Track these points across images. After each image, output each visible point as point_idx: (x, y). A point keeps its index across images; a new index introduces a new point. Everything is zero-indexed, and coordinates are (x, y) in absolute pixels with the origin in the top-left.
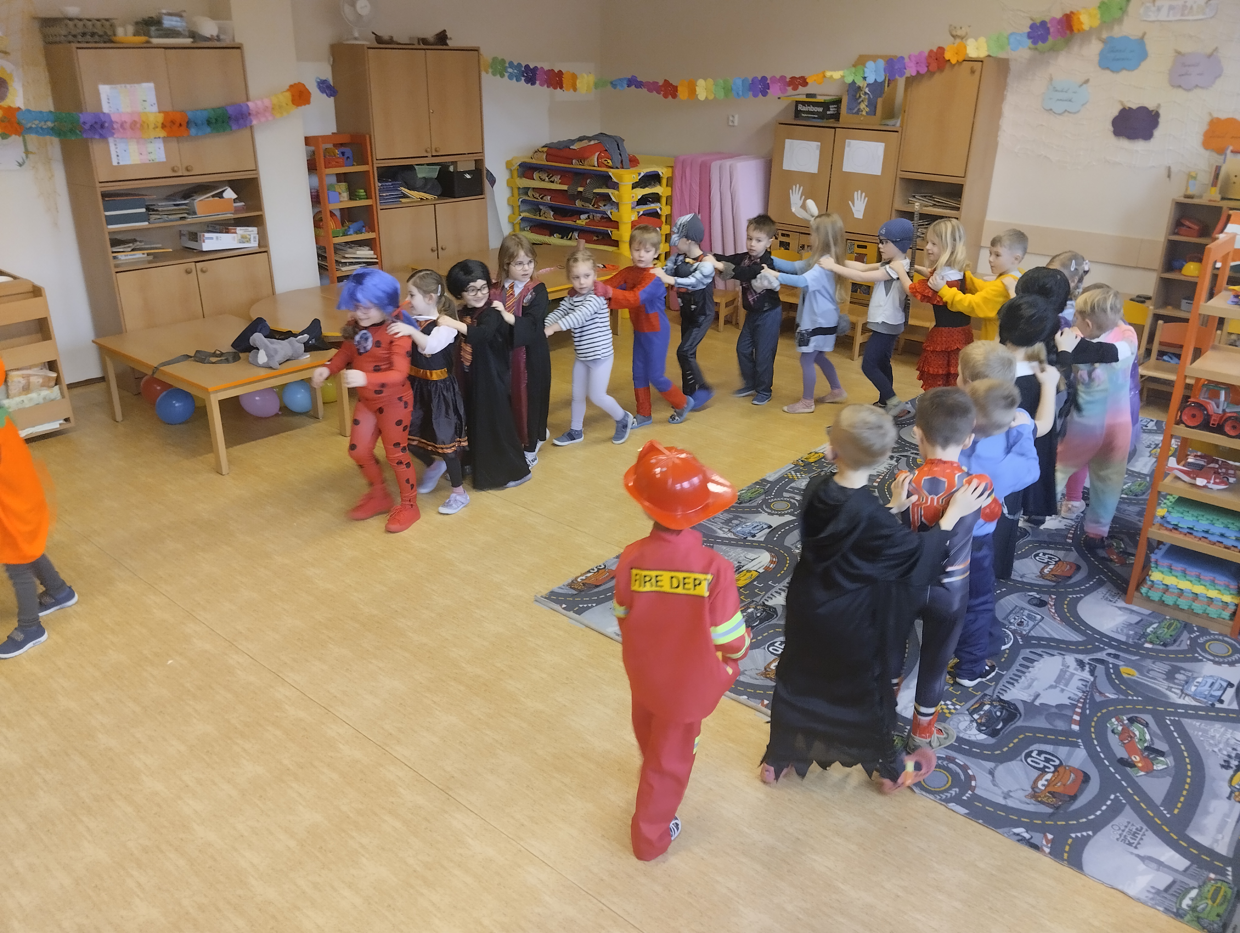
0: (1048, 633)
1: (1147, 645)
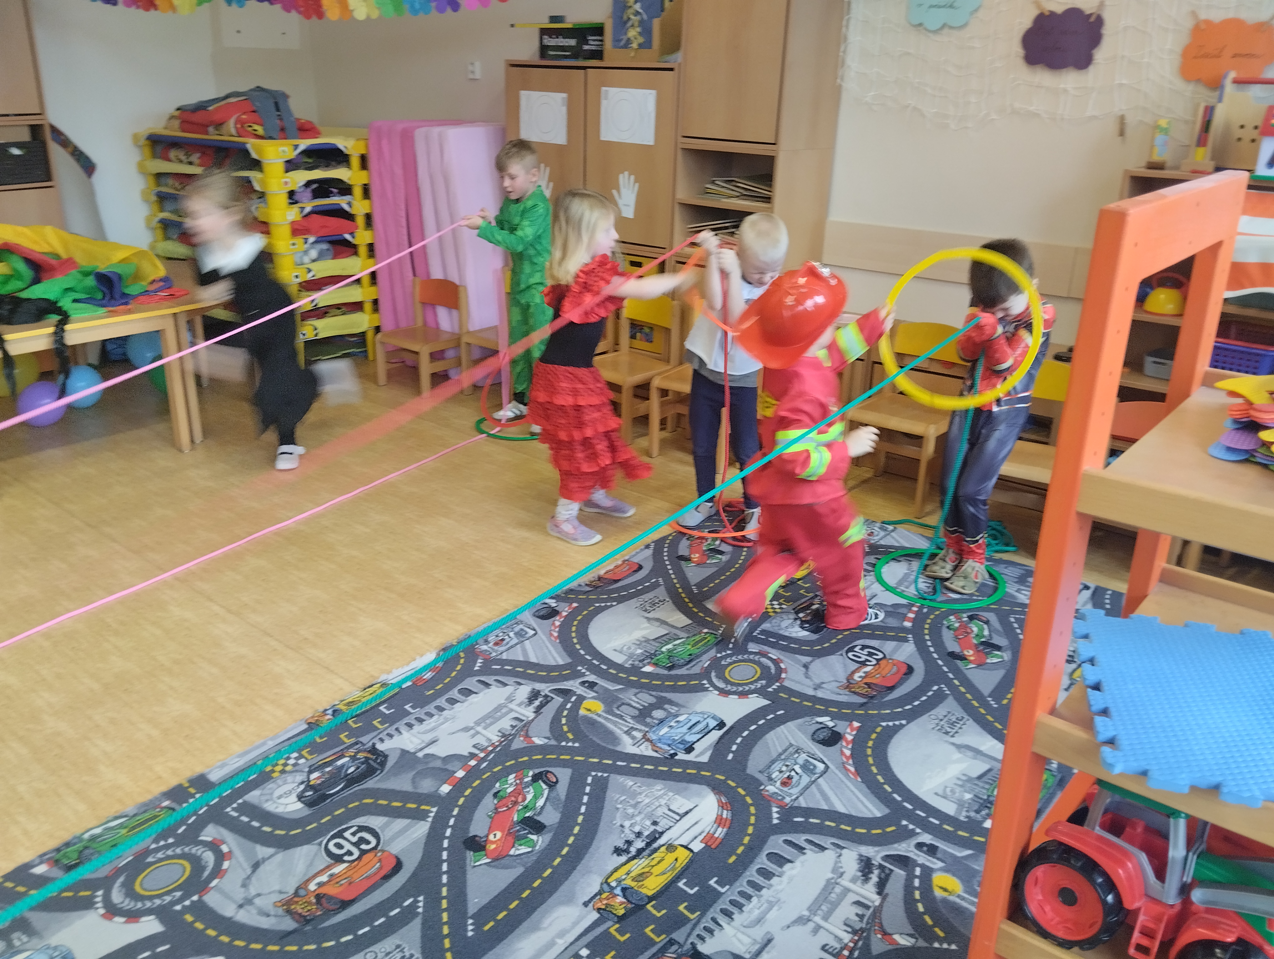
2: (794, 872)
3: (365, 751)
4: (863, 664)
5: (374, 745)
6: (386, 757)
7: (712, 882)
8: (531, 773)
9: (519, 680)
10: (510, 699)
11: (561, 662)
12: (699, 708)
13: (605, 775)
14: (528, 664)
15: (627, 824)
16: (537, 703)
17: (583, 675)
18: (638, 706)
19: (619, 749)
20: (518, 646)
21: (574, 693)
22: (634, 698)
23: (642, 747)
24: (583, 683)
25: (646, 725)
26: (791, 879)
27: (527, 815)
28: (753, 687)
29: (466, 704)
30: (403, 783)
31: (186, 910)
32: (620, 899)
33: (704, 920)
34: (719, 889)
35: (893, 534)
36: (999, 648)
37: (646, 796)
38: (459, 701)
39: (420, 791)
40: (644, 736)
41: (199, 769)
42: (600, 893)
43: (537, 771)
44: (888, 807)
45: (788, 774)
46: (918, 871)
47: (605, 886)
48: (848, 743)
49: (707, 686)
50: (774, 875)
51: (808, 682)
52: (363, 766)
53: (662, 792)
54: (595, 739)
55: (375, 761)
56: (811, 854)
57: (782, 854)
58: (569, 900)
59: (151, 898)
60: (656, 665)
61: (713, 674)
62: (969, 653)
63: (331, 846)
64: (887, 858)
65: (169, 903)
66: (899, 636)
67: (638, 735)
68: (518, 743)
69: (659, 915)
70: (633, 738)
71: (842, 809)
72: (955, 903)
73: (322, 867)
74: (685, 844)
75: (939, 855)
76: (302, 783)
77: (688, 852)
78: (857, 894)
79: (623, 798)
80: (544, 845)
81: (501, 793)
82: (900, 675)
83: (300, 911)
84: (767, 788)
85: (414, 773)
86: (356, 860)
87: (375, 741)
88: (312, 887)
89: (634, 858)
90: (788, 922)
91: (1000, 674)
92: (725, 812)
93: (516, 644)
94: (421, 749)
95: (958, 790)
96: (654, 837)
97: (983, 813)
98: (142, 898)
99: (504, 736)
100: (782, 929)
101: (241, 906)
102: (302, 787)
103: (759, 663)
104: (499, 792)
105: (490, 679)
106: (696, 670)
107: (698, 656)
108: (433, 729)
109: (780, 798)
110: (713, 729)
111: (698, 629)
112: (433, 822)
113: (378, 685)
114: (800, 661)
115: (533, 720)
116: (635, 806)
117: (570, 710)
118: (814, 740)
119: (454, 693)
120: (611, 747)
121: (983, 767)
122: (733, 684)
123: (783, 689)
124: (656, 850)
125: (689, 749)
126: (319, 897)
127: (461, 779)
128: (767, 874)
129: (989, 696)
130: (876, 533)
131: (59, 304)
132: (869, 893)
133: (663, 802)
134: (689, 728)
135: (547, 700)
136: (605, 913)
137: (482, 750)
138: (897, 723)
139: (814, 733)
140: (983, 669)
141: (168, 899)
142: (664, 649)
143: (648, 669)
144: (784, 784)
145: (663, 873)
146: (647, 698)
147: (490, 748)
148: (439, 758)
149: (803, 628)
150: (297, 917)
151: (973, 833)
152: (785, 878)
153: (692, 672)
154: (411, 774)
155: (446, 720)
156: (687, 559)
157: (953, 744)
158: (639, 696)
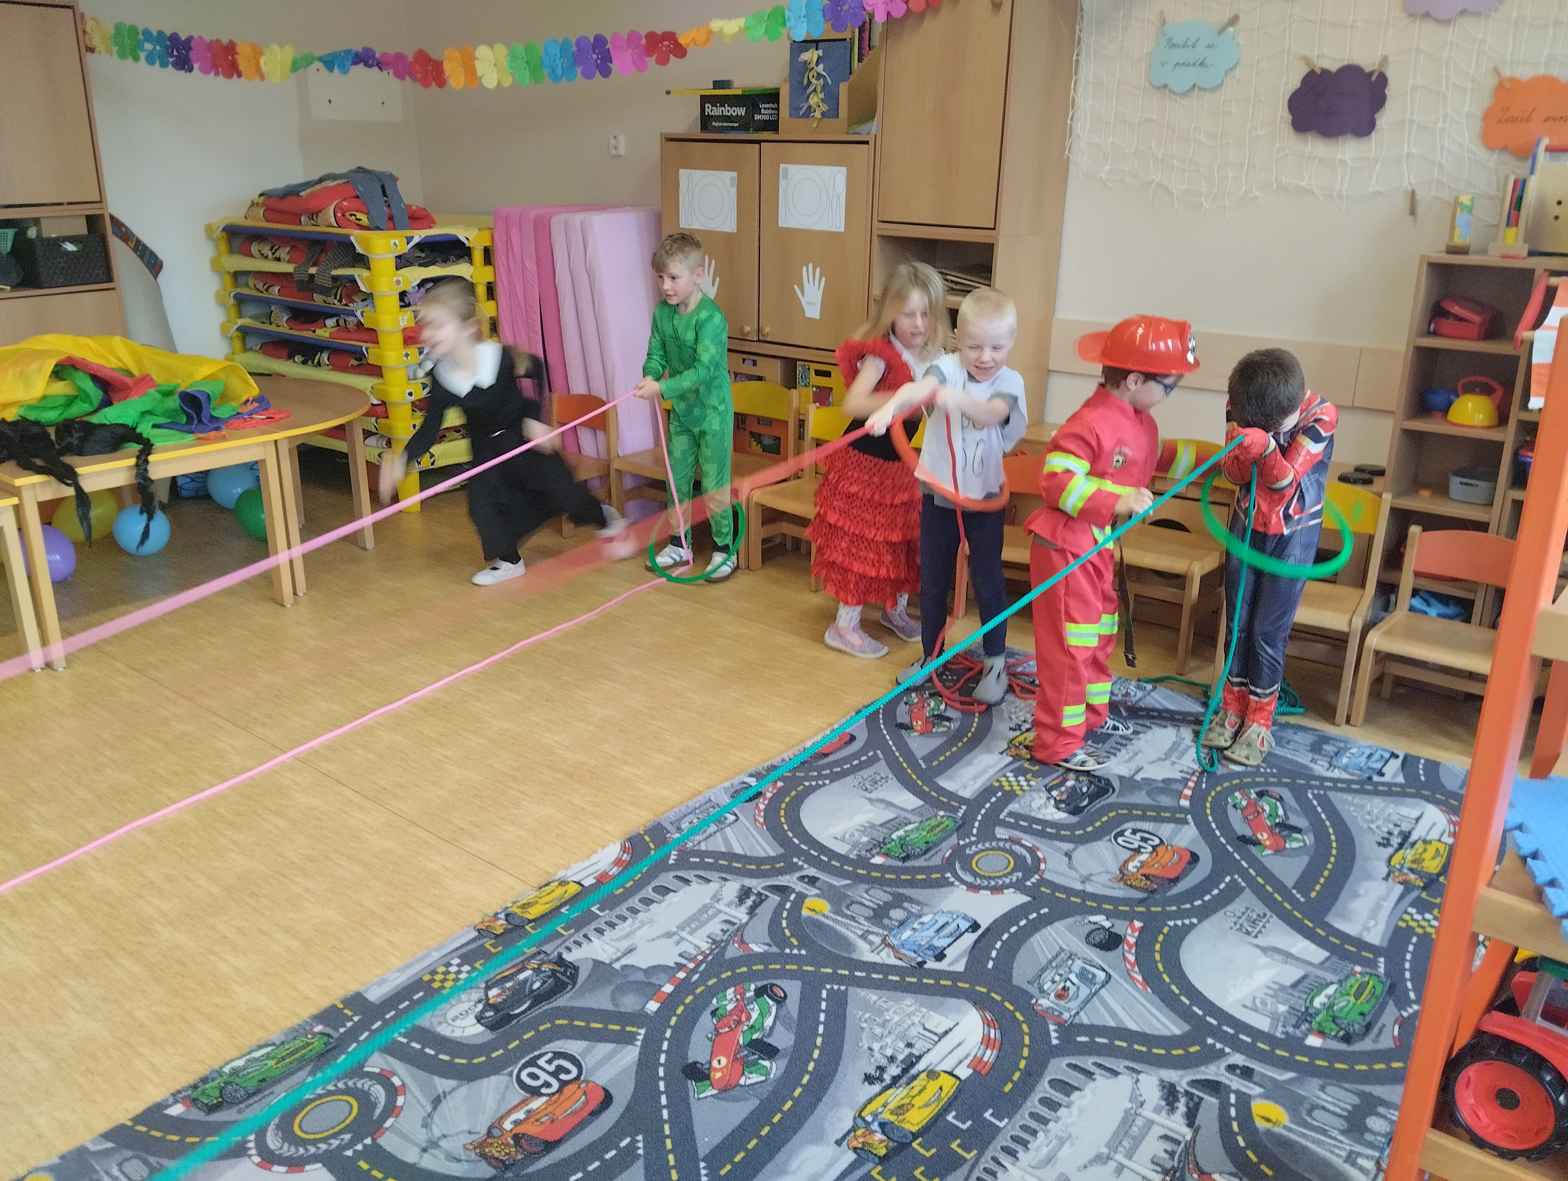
0: (1113, 1014)
1: (1314, 1041)
2: (1084, 1102)
3: (550, 962)
4: (1138, 851)
5: (560, 955)
6: (576, 969)
7: (987, 1115)
8: (753, 987)
9: (724, 875)
10: (716, 898)
11: (772, 854)
12: (945, 906)
13: (843, 988)
14: (732, 856)
15: (876, 1046)
16: (749, 902)
17: (801, 868)
18: (871, 904)
19: (855, 956)
20: (718, 834)
21: (793, 891)
22: (866, 896)
23: (884, 954)
24: (802, 878)
25: (884, 927)
26: (1081, 1110)
27: (755, 1037)
28: (1007, 881)
29: (664, 904)
30: (601, 1000)
31: (358, 1155)
32: (879, 1136)
33: (983, 1160)
34: (997, 1122)
35: (1153, 694)
36: (1299, 830)
37: (895, 1012)
38: (653, 901)
39: (623, 1010)
40: (884, 941)
41: (353, 987)
42: (854, 1129)
43: (760, 984)
44: (1188, 1023)
45: (1062, 985)
46: (1233, 1098)
47: (859, 1121)
48: (1130, 947)
49: (952, 879)
50: (1060, 1105)
51: (1073, 873)
52: (550, 981)
53: (913, 1008)
54: (824, 945)
55: (564, 974)
56: (1101, 1080)
57: (1067, 1080)
58: (818, 1138)
59: (314, 1142)
60: (886, 855)
61: (957, 866)
62: (1263, 837)
63: (524, 1076)
64: (1194, 1083)
65: (338, 1147)
66: (1176, 817)
67: (877, 940)
68: (733, 951)
69: (928, 1155)
70: (871, 943)
71: (1133, 1027)
72: (1282, 1135)
73: (516, 1102)
74: (949, 1070)
75: (1255, 1079)
76: (480, 1001)
77: (954, 1079)
78: (1163, 1126)
79: (867, 1015)
80: (780, 1073)
81: (720, 1012)
82: (1183, 864)
83: (496, 1155)
84: (1040, 1002)
85: (612, 988)
86: (557, 1092)
87: (561, 950)
88: (508, 1125)
89: (889, 1087)
90: (1085, 1161)
91: (1303, 861)
92: (992, 1031)
93: (715, 833)
94: (618, 959)
95: (1269, 1001)
96: (911, 1062)
97: (1304, 1027)
98: (304, 1143)
99: (714, 942)
100: (1078, 1169)
101: (424, 1150)
102: (480, 1007)
103: (1011, 852)
104: (717, 1009)
105: (689, 875)
106: (937, 861)
107: (936, 844)
108: (628, 935)
109: (1056, 1013)
110: (967, 930)
111: (932, 812)
112: (642, 1046)
113: (556, 883)
114: (1060, 848)
115: (747, 923)
116: (883, 1025)
117: (790, 911)
118: (1088, 942)
119: (648, 892)
120: (846, 955)
121: (1298, 973)
122: (982, 877)
123: (1043, 882)
124: (914, 1077)
125: (940, 956)
126: (517, 1138)
127: (670, 995)
128: (1053, 1105)
129: (1294, 888)
130: (1132, 694)
131: (138, 431)
132: (1177, 1124)
133: (916, 1020)
134: (938, 931)
135: (761, 899)
136: (863, 1153)
137: (691, 960)
138: (1187, 922)
139: (1088, 935)
140: (1284, 856)
141: (335, 1143)
142: (894, 836)
143: (878, 860)
144: (1059, 996)
145: (926, 1105)
146: (880, 896)
147: (700, 958)
148: (641, 969)
149: (1059, 809)
150: (493, 1162)
151: (1293, 1053)
152: (1074, 1109)
153: (931, 863)
154: (609, 990)
155: (643, 924)
156: (908, 727)
157: (1258, 946)
158: (872, 892)
